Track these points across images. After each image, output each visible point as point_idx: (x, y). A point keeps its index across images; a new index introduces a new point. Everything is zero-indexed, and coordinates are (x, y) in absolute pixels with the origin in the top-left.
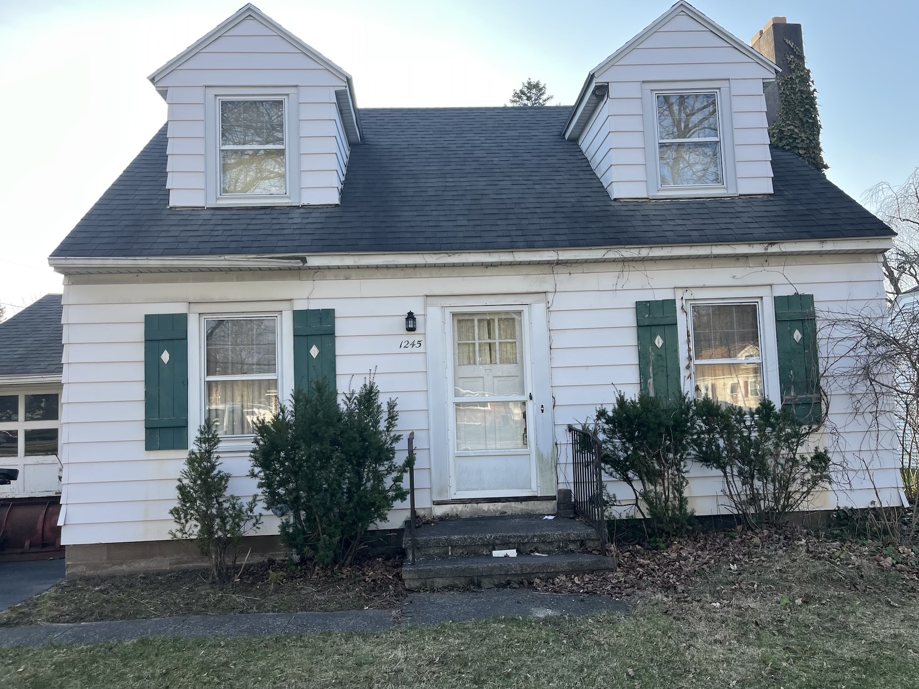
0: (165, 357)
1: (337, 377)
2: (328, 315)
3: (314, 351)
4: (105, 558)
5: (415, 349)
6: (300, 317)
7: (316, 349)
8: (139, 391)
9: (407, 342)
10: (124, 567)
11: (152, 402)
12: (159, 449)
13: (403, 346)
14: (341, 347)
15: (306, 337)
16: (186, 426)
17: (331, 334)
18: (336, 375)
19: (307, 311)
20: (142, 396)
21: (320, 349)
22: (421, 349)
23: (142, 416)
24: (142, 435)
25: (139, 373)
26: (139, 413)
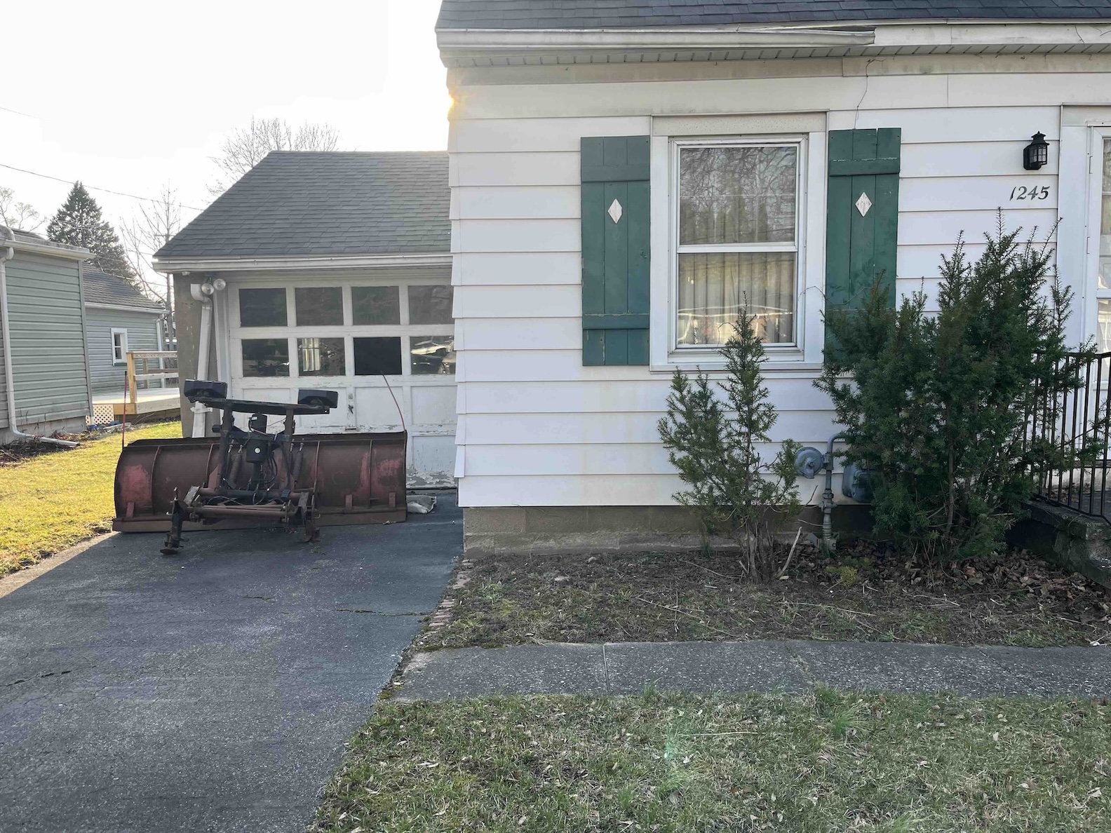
0: (616, 211)
1: (899, 249)
2: (889, 139)
3: (863, 204)
4: (522, 530)
5: (1036, 203)
6: (840, 142)
7: (867, 200)
8: (572, 270)
9: (1022, 190)
10: (552, 543)
11: (592, 288)
12: (605, 364)
13: (1016, 194)
14: (909, 196)
15: (849, 179)
16: (647, 329)
17: (893, 173)
18: (896, 245)
19: (853, 132)
20: (576, 277)
21: (873, 200)
22: (1049, 202)
23: (578, 311)
24: (576, 341)
25: (572, 238)
26: (572, 305)
